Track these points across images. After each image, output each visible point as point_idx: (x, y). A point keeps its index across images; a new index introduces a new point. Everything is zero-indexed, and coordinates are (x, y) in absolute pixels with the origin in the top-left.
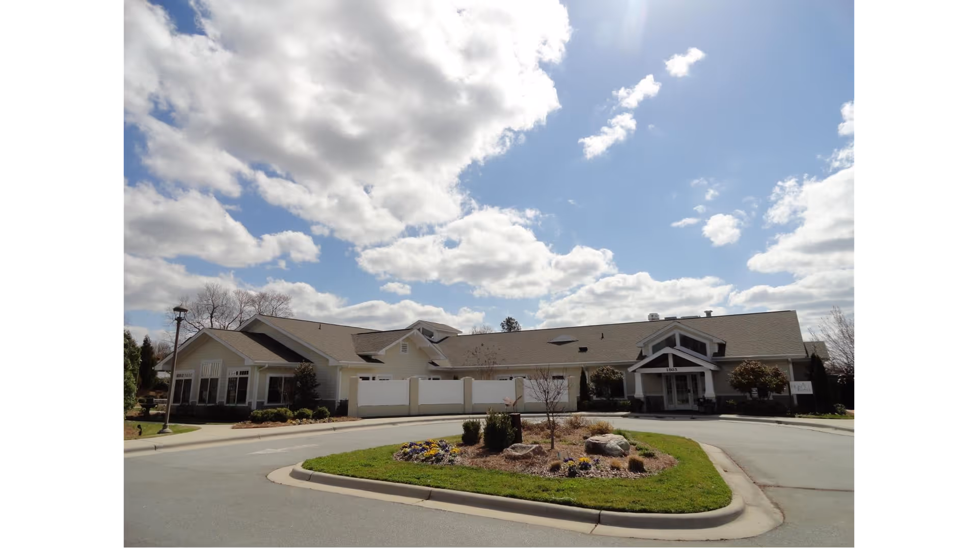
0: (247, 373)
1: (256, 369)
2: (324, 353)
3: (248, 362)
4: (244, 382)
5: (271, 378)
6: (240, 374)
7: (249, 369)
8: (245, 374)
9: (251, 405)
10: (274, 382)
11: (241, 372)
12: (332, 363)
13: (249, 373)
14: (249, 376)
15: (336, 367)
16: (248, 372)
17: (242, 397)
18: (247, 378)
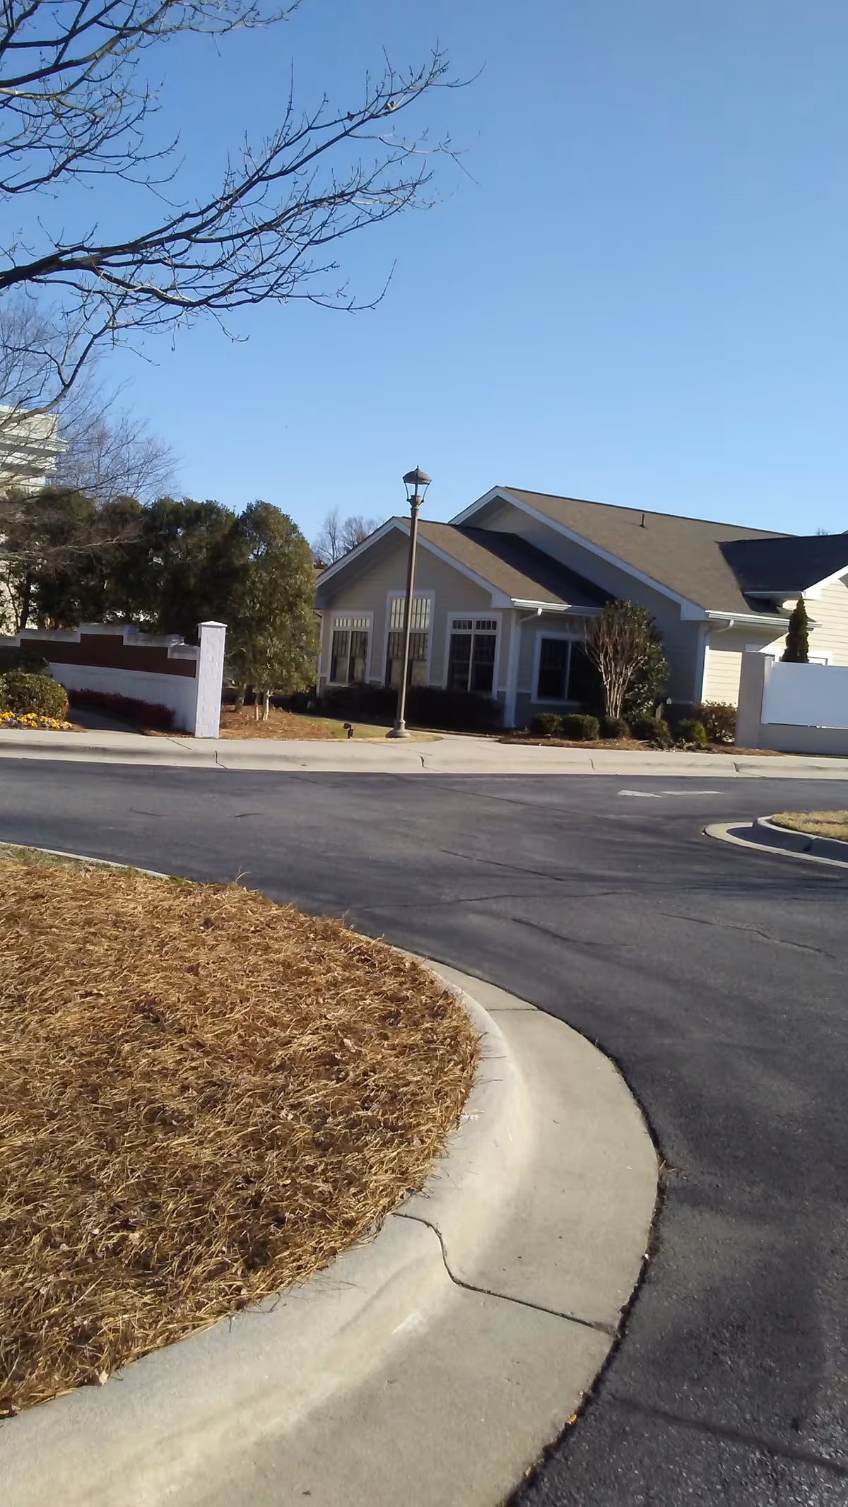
0: (493, 625)
1: (514, 616)
2: (668, 587)
3: (498, 601)
4: (486, 646)
5: (546, 643)
6: (478, 628)
7: (497, 617)
8: (489, 628)
9: (504, 699)
10: (552, 650)
11: (478, 623)
12: (688, 613)
13: (499, 626)
14: (498, 633)
15: (696, 624)
16: (495, 623)
17: (485, 677)
18: (492, 639)
